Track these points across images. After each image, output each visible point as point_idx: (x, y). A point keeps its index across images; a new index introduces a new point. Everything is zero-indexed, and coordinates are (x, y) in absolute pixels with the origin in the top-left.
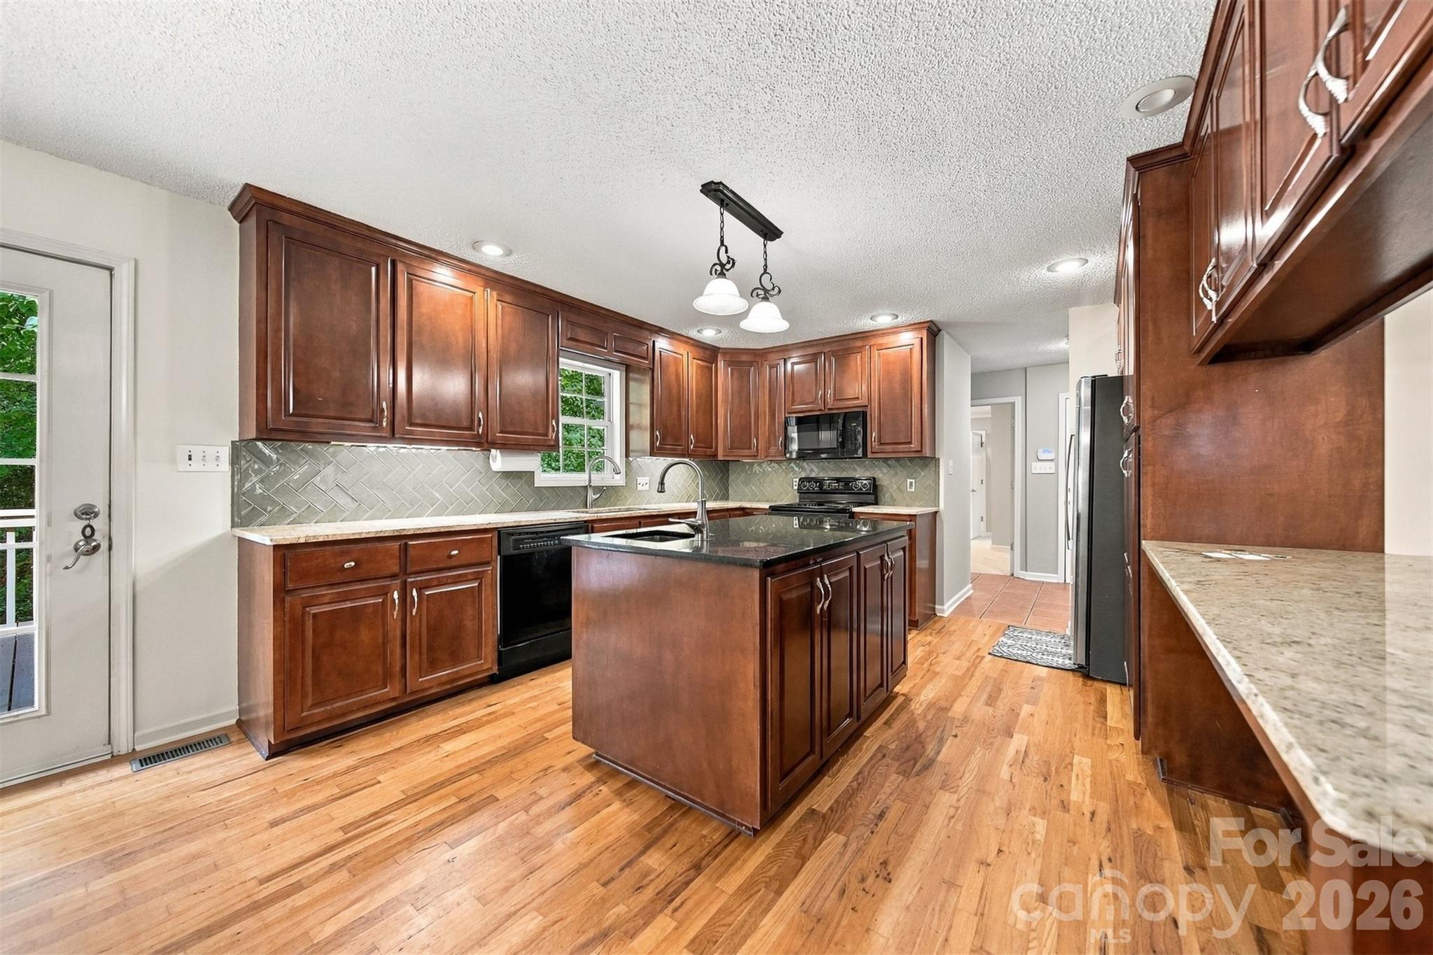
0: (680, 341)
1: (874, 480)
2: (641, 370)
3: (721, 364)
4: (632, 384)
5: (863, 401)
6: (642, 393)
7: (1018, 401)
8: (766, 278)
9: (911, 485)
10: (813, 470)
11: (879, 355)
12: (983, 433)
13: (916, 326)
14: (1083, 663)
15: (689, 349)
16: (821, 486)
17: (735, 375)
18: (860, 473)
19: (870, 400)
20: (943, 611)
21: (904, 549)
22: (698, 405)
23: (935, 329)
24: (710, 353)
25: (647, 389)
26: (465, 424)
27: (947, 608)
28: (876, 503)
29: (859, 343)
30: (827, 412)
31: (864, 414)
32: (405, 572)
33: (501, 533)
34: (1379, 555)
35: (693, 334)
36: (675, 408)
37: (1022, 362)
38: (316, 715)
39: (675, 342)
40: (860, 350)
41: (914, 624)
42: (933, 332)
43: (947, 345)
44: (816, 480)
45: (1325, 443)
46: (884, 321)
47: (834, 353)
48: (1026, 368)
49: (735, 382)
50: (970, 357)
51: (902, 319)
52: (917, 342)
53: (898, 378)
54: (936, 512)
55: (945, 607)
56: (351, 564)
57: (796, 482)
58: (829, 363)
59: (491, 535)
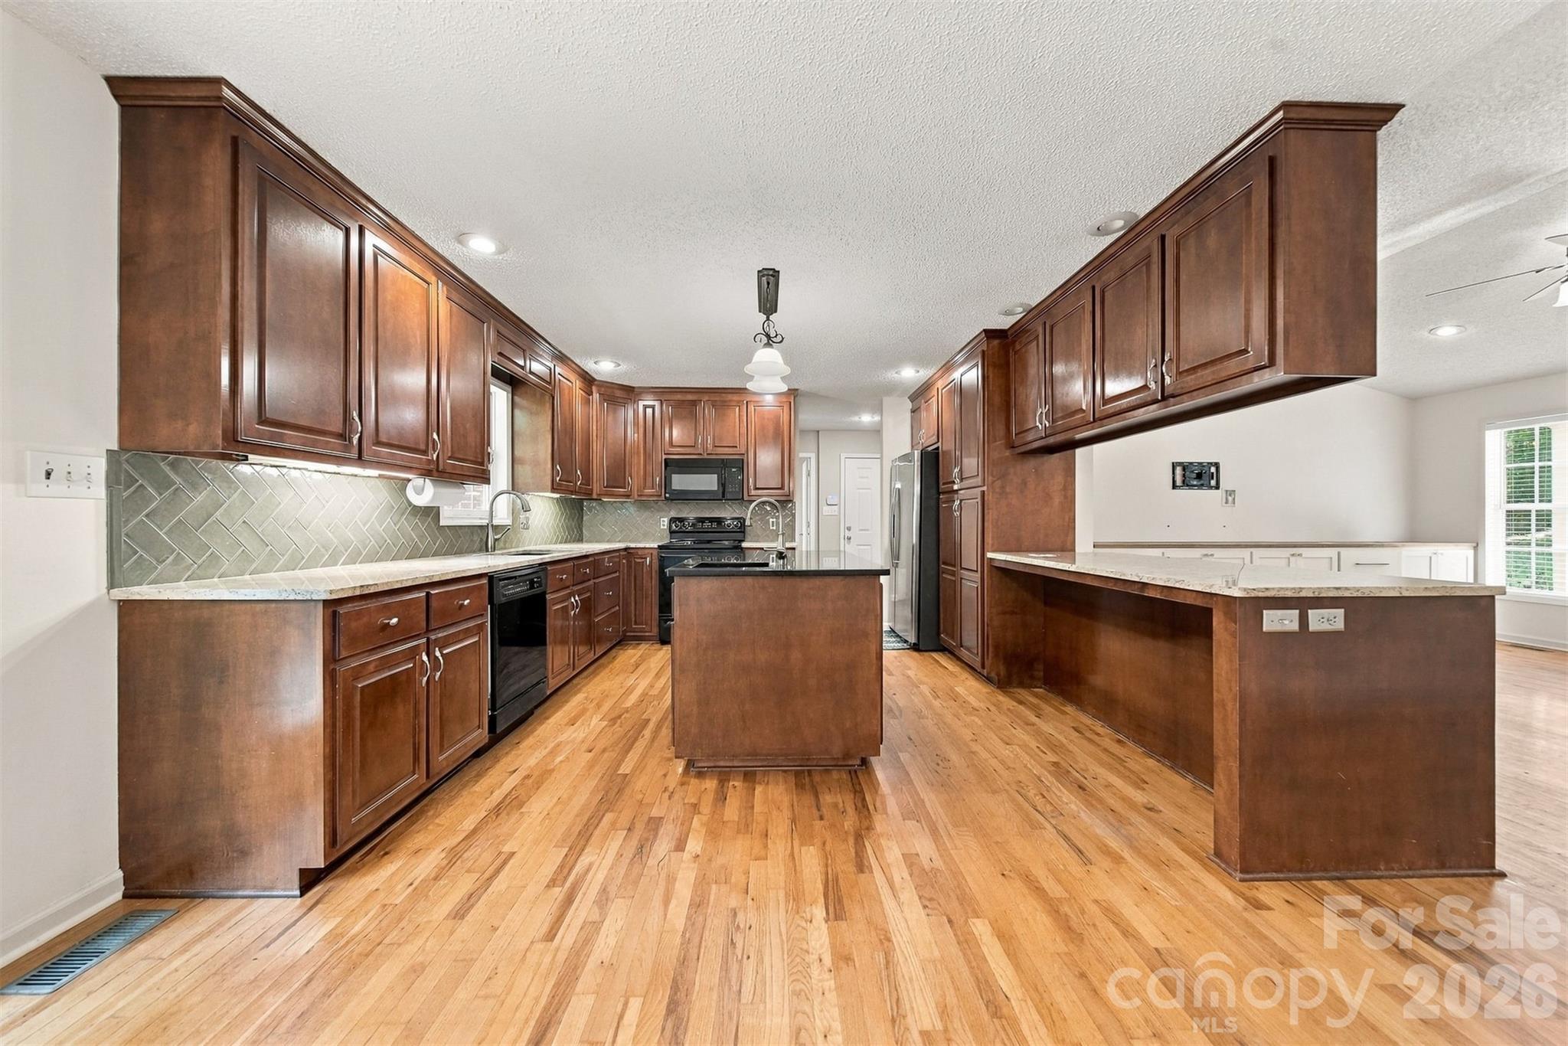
0: (570, 368)
1: (743, 520)
3: (598, 397)
5: (741, 450)
7: (813, 457)
9: (773, 524)
10: (683, 511)
11: (754, 409)
14: (916, 642)
15: (577, 378)
16: (694, 525)
17: (609, 409)
18: (733, 515)
19: (747, 449)
22: (582, 440)
24: (589, 384)
26: (422, 446)
29: (735, 398)
30: (706, 456)
31: (742, 461)
32: (427, 631)
33: (492, 578)
36: (568, 441)
37: (817, 427)
39: (567, 368)
40: (738, 404)
44: (686, 520)
48: (818, 432)
52: (787, 406)
53: (771, 432)
56: (395, 621)
57: (666, 520)
58: (709, 411)
59: (485, 581)
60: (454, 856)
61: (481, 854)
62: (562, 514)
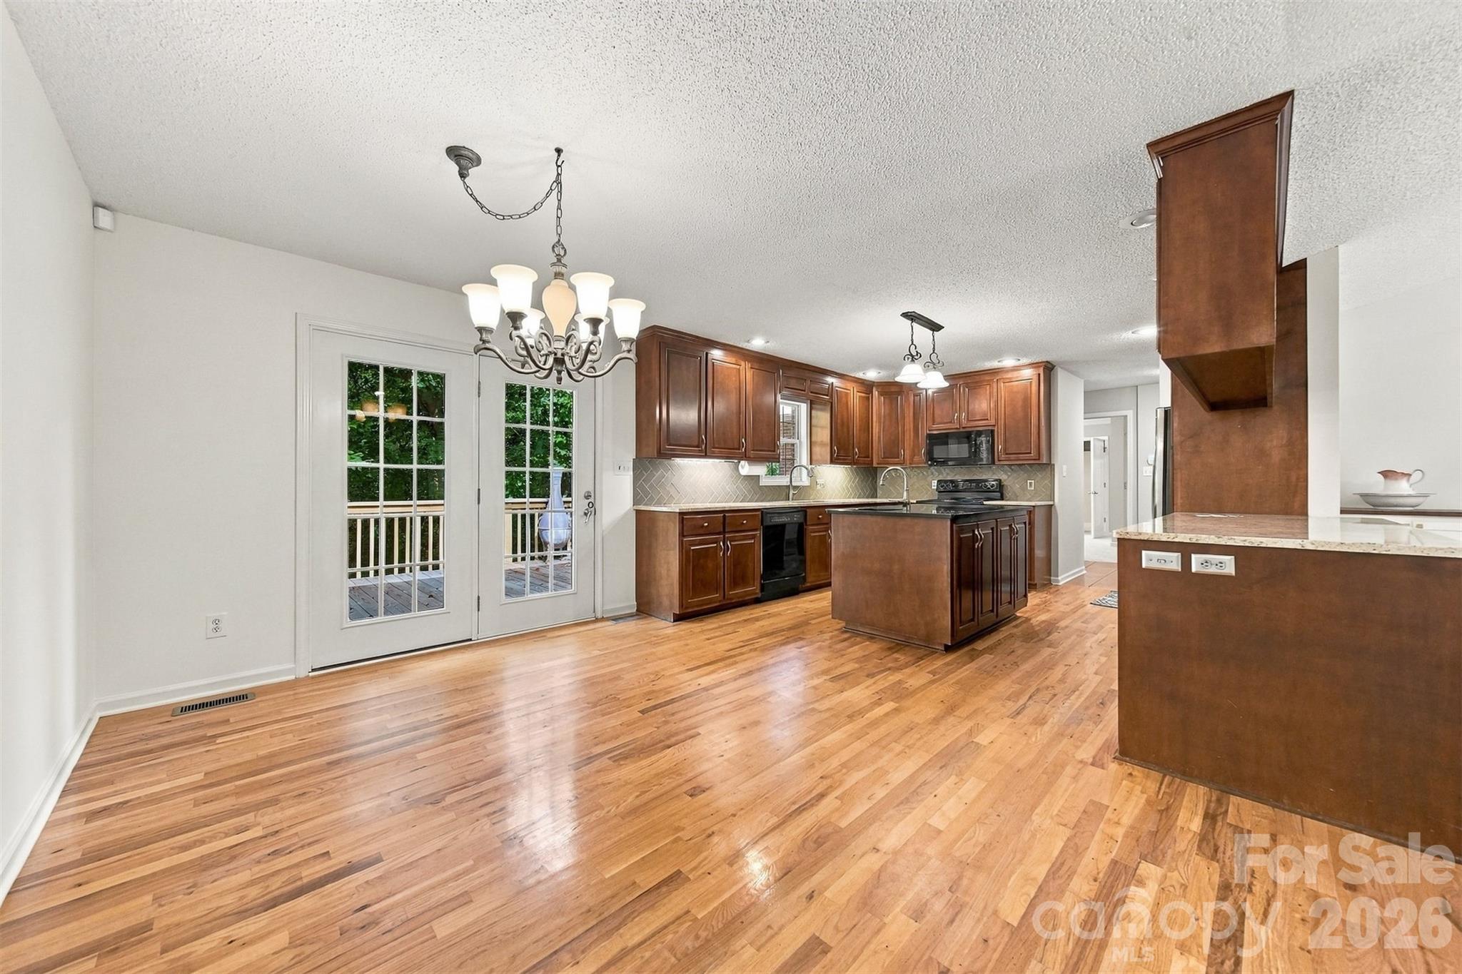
0: (848, 380)
1: (1000, 481)
2: (824, 403)
3: (876, 393)
4: (813, 412)
5: (993, 422)
6: (823, 418)
7: (1130, 414)
8: (934, 356)
9: (1031, 485)
10: (948, 474)
11: (1005, 387)
12: (1106, 438)
13: (1033, 365)
15: (854, 385)
16: (956, 486)
17: (887, 401)
18: (990, 476)
19: (997, 420)
20: (1058, 581)
21: (1025, 523)
22: (860, 426)
23: (1050, 366)
24: (868, 386)
25: (827, 415)
26: (736, 446)
27: (1063, 579)
28: (1002, 498)
29: (987, 378)
30: (961, 430)
31: (992, 431)
32: (724, 532)
33: (763, 512)
34: (1304, 518)
35: (860, 375)
36: (845, 430)
38: (696, 601)
39: (843, 381)
40: (989, 383)
41: (1032, 587)
42: (1048, 369)
43: (1061, 378)
44: (952, 481)
45: (1276, 456)
46: (1009, 362)
47: (967, 385)
48: (1137, 386)
49: (887, 407)
50: (1083, 381)
51: (1024, 361)
52: (1035, 378)
53: (1020, 403)
54: (1052, 505)
55: (1059, 578)
56: (706, 524)
57: (935, 483)
58: (964, 390)
59: (759, 513)
60: (720, 627)
61: (730, 629)
62: (855, 478)
